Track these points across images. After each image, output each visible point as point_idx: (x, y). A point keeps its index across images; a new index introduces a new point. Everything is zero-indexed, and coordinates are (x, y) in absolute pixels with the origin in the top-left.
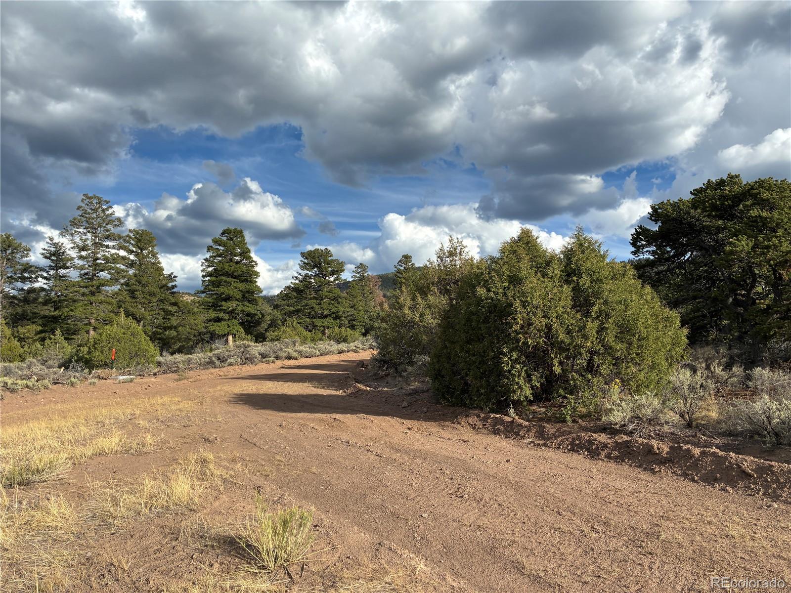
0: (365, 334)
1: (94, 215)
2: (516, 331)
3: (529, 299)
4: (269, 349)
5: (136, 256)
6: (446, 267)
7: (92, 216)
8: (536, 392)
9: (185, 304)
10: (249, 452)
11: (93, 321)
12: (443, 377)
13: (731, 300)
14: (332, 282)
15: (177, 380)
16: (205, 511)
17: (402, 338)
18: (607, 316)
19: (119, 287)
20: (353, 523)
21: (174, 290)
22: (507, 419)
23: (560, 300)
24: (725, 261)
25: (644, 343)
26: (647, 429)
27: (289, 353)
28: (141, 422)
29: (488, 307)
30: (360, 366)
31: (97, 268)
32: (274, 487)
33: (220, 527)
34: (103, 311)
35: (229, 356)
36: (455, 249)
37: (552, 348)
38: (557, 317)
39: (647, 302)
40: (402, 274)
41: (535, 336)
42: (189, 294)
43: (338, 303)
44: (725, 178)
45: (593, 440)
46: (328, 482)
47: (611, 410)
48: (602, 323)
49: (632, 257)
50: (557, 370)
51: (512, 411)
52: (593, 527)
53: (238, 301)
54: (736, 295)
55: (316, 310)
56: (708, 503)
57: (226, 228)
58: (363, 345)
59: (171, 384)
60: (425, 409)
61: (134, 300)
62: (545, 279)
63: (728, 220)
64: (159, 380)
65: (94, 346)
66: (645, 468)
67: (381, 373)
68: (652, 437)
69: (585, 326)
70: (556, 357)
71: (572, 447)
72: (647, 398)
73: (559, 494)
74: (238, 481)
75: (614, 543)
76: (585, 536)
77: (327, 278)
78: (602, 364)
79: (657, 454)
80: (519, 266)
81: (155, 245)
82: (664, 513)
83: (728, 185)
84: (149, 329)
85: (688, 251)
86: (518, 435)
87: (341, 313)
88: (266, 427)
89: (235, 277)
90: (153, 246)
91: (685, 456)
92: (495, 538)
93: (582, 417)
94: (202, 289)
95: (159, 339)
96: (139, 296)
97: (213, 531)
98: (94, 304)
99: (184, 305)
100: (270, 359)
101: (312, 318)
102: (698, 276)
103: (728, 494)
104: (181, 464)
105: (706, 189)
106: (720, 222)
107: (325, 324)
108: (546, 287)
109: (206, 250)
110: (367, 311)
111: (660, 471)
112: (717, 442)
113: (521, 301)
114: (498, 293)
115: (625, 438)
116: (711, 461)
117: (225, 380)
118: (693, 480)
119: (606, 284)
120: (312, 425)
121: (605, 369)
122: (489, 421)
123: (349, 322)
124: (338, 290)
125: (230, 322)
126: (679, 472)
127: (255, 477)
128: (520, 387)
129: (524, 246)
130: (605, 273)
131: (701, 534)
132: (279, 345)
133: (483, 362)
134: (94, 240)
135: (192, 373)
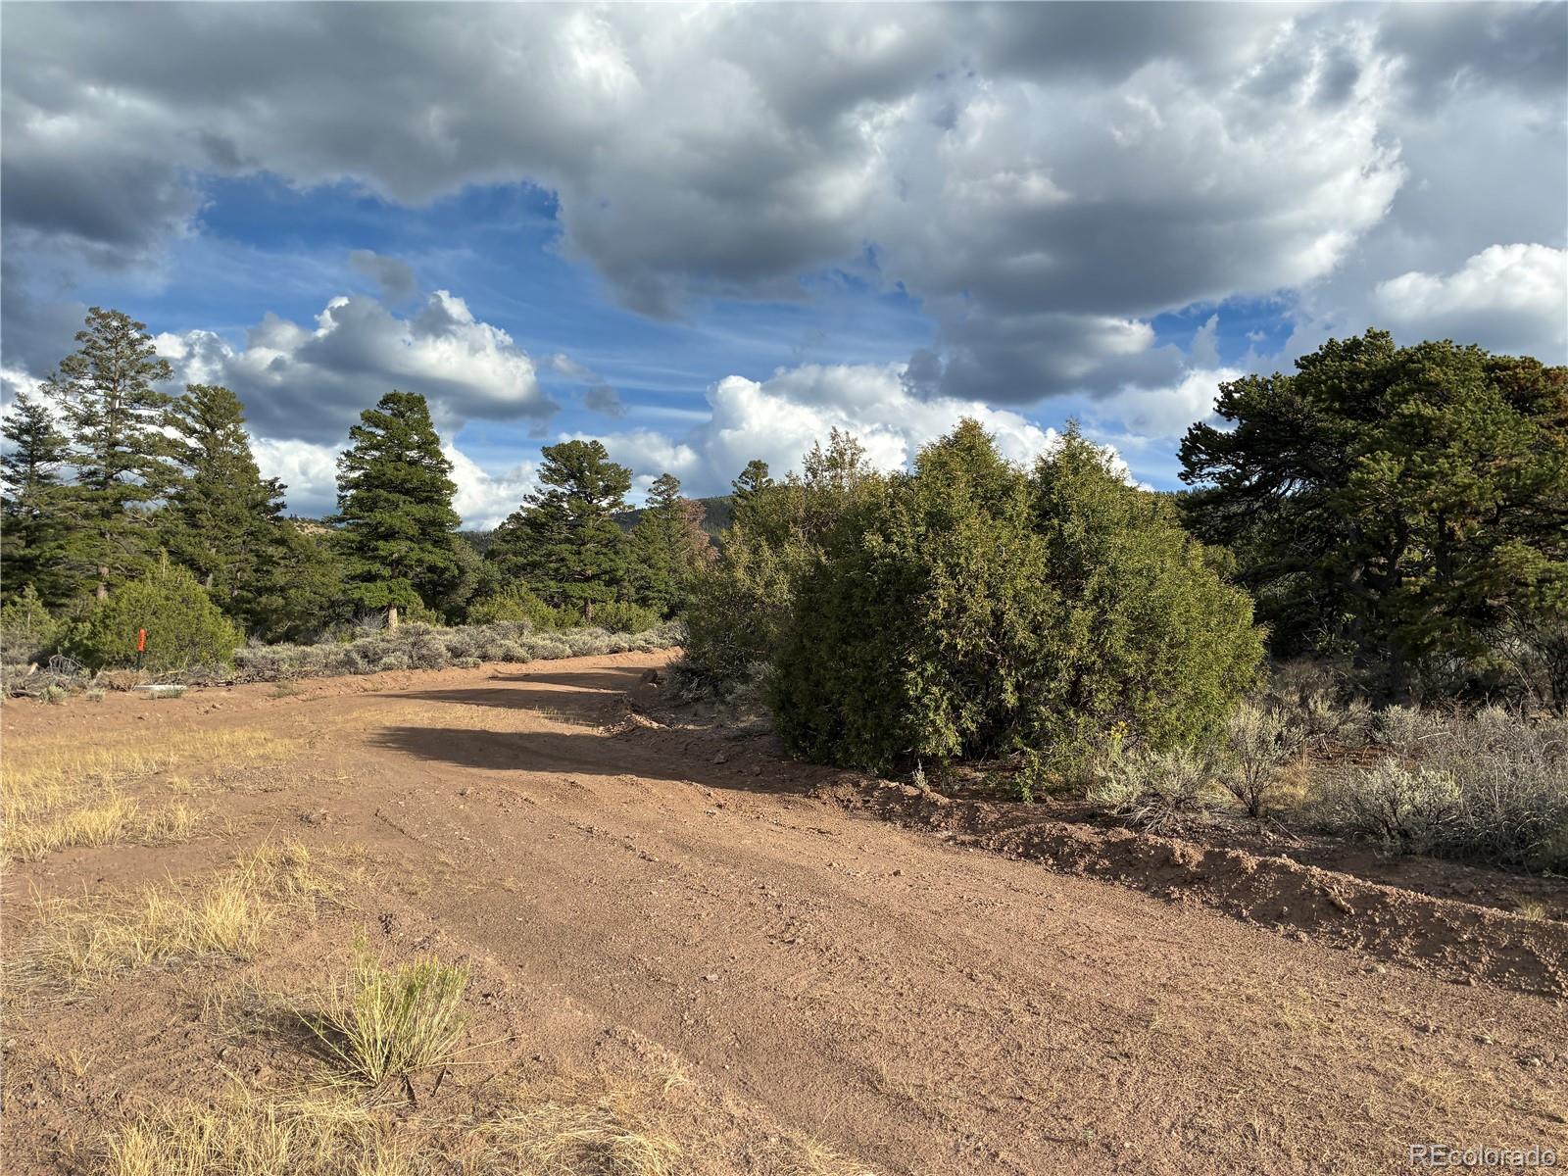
0: (666, 617)
1: (112, 353)
2: (934, 622)
3: (962, 560)
4: (468, 639)
5: (201, 440)
6: (822, 489)
7: (108, 353)
8: (970, 742)
9: (305, 543)
10: (386, 845)
11: (105, 571)
12: (795, 706)
13: (1357, 574)
14: (604, 509)
15: (274, 697)
16: (268, 963)
17: (730, 628)
18: (1114, 598)
19: (163, 502)
20: (568, 990)
21: (279, 514)
22: (911, 791)
23: (1022, 564)
24: (1349, 499)
25: (1180, 652)
26: (1171, 818)
27: (508, 650)
28: (176, 779)
29: (884, 572)
30: (650, 679)
31: (115, 460)
32: (422, 916)
33: (288, 996)
34: (129, 551)
35: (386, 651)
36: (842, 455)
37: (1003, 656)
38: (1014, 597)
39: (1193, 573)
40: (746, 498)
41: (970, 632)
42: (315, 522)
43: (616, 553)
44: (1360, 337)
45: (1065, 837)
46: (533, 909)
47: (1105, 780)
48: (1104, 612)
49: (1181, 485)
50: (1011, 699)
51: (920, 776)
52: (1029, 1005)
53: (411, 540)
54: (1369, 564)
55: (571, 564)
56: (1258, 962)
57: (391, 392)
58: (662, 637)
59: (261, 704)
60: (757, 769)
61: (195, 532)
62: (996, 523)
63: (1363, 419)
64: (236, 695)
65: (102, 621)
66: (1155, 892)
67: (686, 695)
68: (1178, 832)
69: (1067, 617)
70: (1010, 675)
71: (1026, 849)
72: (1177, 760)
73: (980, 942)
74: (349, 903)
75: (1063, 1034)
76: (1012, 1022)
77: (595, 501)
78: (1097, 690)
79: (1179, 865)
80: (948, 495)
81: (243, 420)
82: (1170, 978)
83: (1366, 351)
84: (226, 590)
85: (1287, 477)
86: (928, 823)
87: (621, 573)
88: (432, 796)
89: (407, 492)
90: (237, 422)
91: (1230, 871)
92: (838, 1024)
93: (1053, 791)
94: (339, 512)
95: (247, 612)
96: (206, 523)
97: (273, 1003)
98: (108, 536)
99: (302, 546)
100: (469, 659)
101: (560, 581)
102: (1302, 525)
103: (1298, 944)
104: (239, 866)
105: (1324, 357)
106: (1350, 424)
107: (589, 593)
108: (998, 538)
109: (348, 435)
110: (675, 571)
111: (1181, 898)
112: (1296, 845)
113: (947, 564)
114: (905, 545)
115: (1127, 834)
116: (1277, 881)
117: (373, 700)
118: (1239, 917)
119: (1116, 535)
120: (525, 795)
121: (1102, 702)
122: (876, 794)
123: (638, 591)
124: (617, 526)
125: (393, 583)
126: (1215, 901)
127: (387, 895)
128: (937, 731)
129: (963, 454)
130: (1116, 515)
131: (1230, 1021)
132: (488, 633)
133: (870, 681)
134: (110, 403)
135: (305, 683)
